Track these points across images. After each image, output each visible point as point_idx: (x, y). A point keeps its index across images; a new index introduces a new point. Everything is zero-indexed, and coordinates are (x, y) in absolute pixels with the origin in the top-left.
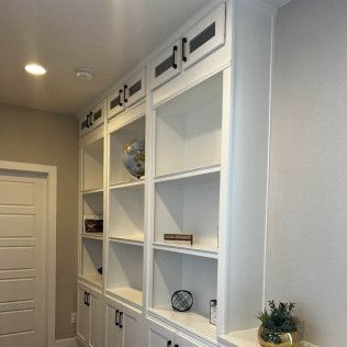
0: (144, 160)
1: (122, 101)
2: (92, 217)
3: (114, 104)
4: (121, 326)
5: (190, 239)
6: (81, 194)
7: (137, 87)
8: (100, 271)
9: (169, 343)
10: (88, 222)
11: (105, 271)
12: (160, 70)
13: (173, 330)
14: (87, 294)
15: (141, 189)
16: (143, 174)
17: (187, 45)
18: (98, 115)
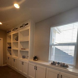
0: (18, 38)
1: (15, 30)
3: (13, 30)
5: (25, 49)
6: (7, 43)
7: (17, 29)
9: (22, 62)
11: (12, 54)
12: (21, 27)
14: (9, 57)
16: (18, 40)
17: (25, 25)
18: (10, 31)
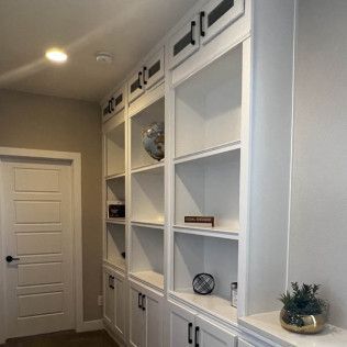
0: (163, 143)
1: (142, 84)
2: (116, 203)
3: (133, 88)
4: (144, 309)
5: (211, 221)
6: (104, 180)
7: (156, 68)
8: (124, 255)
9: (190, 325)
10: (112, 207)
11: (128, 254)
12: (178, 48)
13: (194, 313)
14: (112, 278)
15: (161, 171)
16: (162, 156)
18: (120, 99)
